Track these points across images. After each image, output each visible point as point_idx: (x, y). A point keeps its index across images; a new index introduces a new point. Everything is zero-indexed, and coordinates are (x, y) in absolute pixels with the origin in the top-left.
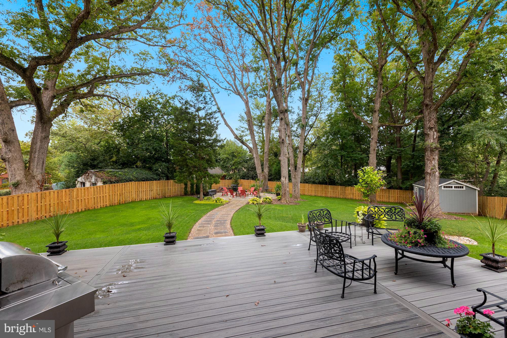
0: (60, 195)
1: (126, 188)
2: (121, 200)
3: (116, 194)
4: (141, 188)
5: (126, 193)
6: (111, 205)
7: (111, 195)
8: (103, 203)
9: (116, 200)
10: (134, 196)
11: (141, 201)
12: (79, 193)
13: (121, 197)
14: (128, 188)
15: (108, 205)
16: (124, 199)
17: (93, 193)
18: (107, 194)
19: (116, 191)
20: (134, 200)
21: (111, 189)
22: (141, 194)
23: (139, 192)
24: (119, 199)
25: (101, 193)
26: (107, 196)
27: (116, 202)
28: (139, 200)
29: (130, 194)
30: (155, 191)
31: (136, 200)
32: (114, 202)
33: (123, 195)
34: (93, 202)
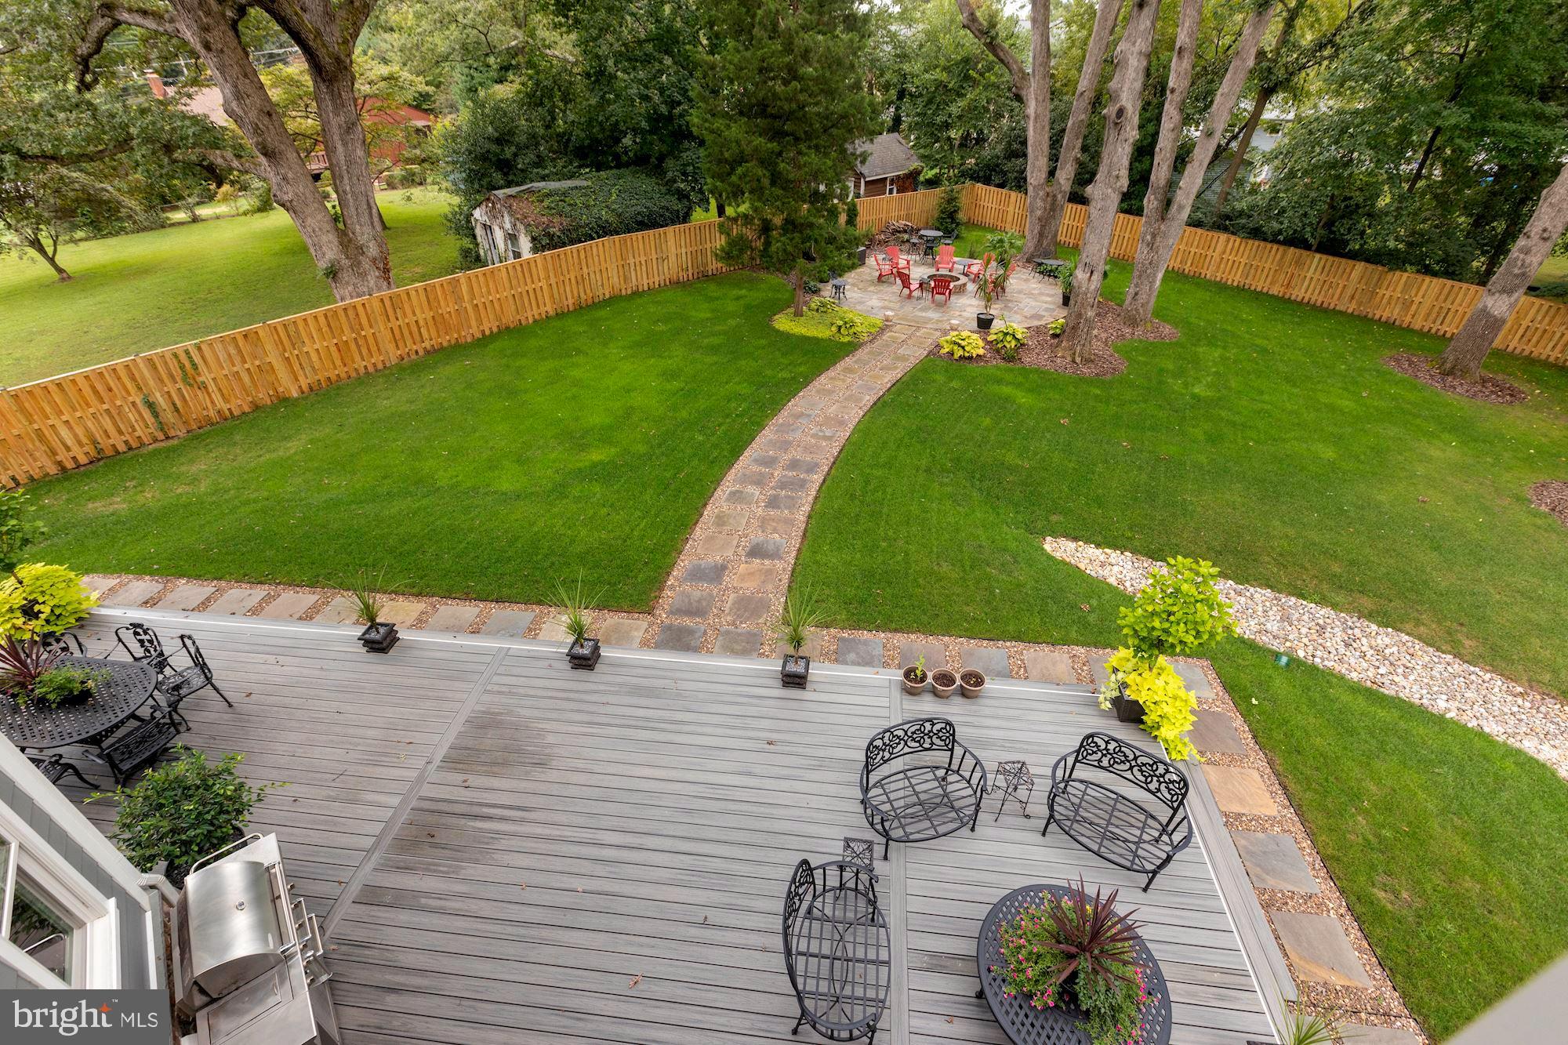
0: (431, 297)
1: (590, 261)
2: (582, 295)
3: (567, 281)
4: (631, 257)
5: (592, 276)
6: (559, 311)
7: (554, 286)
8: (538, 307)
9: (569, 297)
10: (616, 279)
11: (636, 294)
12: (475, 285)
13: (581, 287)
14: (596, 259)
15: (552, 313)
16: (588, 291)
17: (507, 285)
18: (543, 283)
19: (566, 273)
20: (617, 292)
21: (550, 267)
22: (633, 273)
23: (627, 268)
24: (576, 294)
25: (529, 281)
26: (545, 287)
27: (571, 301)
28: (629, 292)
29: (605, 275)
30: (673, 259)
31: (624, 293)
32: (566, 303)
33: (587, 282)
34: (513, 307)
